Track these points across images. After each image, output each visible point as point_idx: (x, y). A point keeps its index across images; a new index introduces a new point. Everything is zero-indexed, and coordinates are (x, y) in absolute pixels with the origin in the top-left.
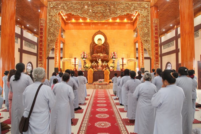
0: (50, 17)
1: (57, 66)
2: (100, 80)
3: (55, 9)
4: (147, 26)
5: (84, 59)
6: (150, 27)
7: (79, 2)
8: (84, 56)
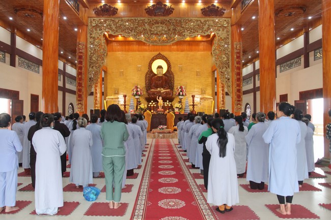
0: (92, 40)
1: (97, 107)
2: (161, 126)
3: (98, 29)
4: (227, 53)
5: (137, 97)
6: (230, 54)
7: (133, 18)
8: (137, 91)
